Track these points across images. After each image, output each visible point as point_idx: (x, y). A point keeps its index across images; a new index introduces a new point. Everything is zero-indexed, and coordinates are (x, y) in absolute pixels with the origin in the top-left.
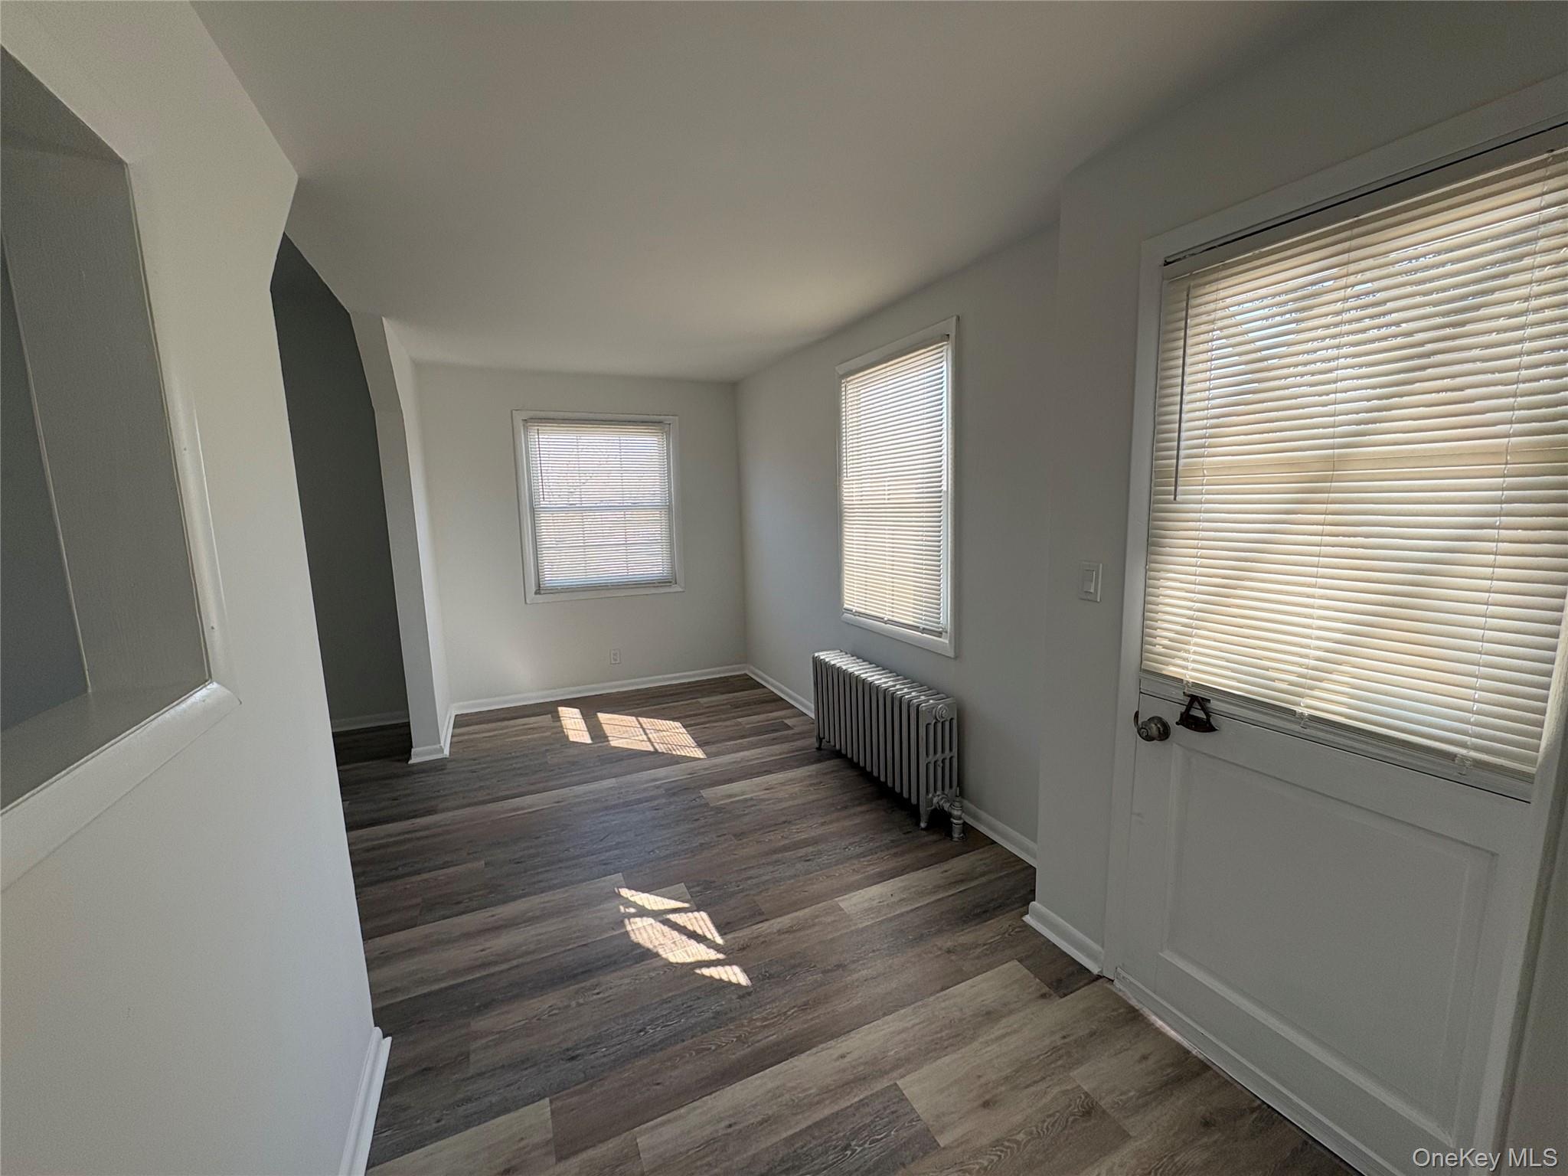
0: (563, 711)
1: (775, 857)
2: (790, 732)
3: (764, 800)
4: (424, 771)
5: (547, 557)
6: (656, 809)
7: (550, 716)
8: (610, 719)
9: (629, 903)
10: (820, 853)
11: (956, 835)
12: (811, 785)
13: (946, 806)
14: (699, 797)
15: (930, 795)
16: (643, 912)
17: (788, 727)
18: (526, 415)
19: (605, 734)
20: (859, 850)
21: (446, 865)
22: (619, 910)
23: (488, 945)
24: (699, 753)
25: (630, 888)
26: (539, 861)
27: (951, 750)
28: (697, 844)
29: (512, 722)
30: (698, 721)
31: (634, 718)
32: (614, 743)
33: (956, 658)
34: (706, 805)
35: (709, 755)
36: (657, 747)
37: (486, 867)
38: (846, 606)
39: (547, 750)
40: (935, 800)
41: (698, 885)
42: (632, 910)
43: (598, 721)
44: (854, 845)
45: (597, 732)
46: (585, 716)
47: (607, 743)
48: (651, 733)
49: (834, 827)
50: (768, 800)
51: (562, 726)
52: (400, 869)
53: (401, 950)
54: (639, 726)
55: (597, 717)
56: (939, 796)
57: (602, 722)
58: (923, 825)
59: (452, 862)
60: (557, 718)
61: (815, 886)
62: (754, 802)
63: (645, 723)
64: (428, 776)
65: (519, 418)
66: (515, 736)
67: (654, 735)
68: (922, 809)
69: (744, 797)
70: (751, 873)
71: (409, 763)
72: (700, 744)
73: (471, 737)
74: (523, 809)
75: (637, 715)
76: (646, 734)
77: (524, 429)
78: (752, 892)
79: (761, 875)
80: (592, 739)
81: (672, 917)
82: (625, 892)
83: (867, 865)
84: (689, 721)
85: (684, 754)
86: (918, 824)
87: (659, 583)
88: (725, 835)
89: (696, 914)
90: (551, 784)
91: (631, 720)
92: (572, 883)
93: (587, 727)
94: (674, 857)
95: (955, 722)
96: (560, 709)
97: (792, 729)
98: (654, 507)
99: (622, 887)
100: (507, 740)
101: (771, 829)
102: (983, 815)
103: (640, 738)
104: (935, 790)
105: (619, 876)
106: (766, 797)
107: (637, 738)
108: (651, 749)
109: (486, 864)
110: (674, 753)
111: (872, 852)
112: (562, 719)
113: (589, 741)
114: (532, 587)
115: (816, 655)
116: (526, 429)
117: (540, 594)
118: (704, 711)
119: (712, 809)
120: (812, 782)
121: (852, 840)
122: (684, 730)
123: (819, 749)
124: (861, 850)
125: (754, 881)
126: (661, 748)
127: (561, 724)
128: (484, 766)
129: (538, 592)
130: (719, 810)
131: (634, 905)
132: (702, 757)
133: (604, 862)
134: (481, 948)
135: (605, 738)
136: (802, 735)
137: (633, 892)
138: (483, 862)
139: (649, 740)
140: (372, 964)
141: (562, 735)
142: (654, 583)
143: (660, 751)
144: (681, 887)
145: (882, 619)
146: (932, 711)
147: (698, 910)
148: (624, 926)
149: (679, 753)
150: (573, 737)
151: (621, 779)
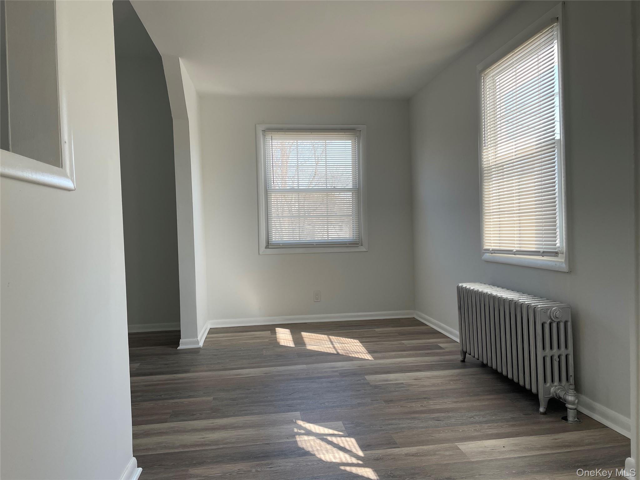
0: (279, 330)
1: (413, 416)
2: (443, 351)
3: (412, 385)
4: (186, 353)
5: (275, 224)
6: (330, 383)
7: (270, 332)
8: (309, 335)
9: (300, 427)
10: (449, 418)
11: (570, 419)
12: (451, 380)
13: (562, 394)
14: (363, 379)
15: (548, 385)
16: (309, 433)
17: (441, 348)
18: (263, 127)
19: (304, 343)
20: (482, 419)
21: (190, 397)
22: (293, 430)
23: (207, 436)
24: (369, 357)
25: (303, 420)
26: (247, 401)
27: (566, 347)
28: (356, 403)
29: (245, 334)
30: (372, 340)
31: (326, 336)
32: (309, 347)
33: (570, 272)
34: (368, 384)
35: (375, 358)
36: (339, 351)
37: (213, 400)
38: (486, 247)
39: (264, 348)
40: (552, 390)
41: (352, 424)
42: (303, 431)
43: (301, 336)
44: (479, 416)
45: (299, 341)
46: (292, 333)
47: (305, 347)
48: (336, 344)
49: (465, 405)
50: (416, 385)
51: (276, 337)
52: (163, 396)
53: (156, 432)
54: (329, 340)
55: (301, 334)
56: (556, 386)
57: (304, 337)
58: (542, 410)
59: (194, 396)
60: (274, 333)
61: (441, 435)
62: (404, 385)
63: (333, 339)
64: (188, 355)
65: (260, 128)
66: (247, 340)
67: (338, 345)
68: (541, 396)
69: (397, 382)
70: (394, 421)
71: (178, 349)
72: (370, 352)
73: (218, 339)
74: (242, 375)
75: (328, 335)
76: (333, 344)
77: (263, 137)
78: (391, 432)
79: (399, 424)
80: (295, 344)
81: (329, 438)
82: (300, 423)
83: (487, 428)
84: (364, 340)
85: (357, 357)
86: (538, 410)
87: (349, 244)
88: (378, 400)
89: (348, 439)
90: (263, 364)
91: (324, 337)
92: (266, 413)
93: (293, 339)
94: (338, 408)
95: (569, 324)
96: (277, 329)
97: (444, 349)
98: (348, 190)
99: (299, 419)
100: (240, 342)
101: (414, 401)
102: (598, 406)
103: (328, 346)
104: (553, 381)
105: (298, 414)
106: (414, 383)
107: (326, 346)
108: (335, 352)
109: (213, 399)
110: (350, 355)
111: (493, 421)
112: (277, 333)
113: (294, 346)
114: (263, 243)
115: (460, 285)
116: (264, 136)
117: (269, 248)
118: (377, 335)
119: (371, 386)
120: (453, 379)
121: (478, 413)
122: (360, 344)
123: (463, 361)
124: (485, 419)
125: (396, 426)
126: (341, 352)
127: (276, 336)
128: (222, 353)
129: (267, 247)
130: (376, 387)
131: (305, 429)
132: (370, 359)
133: (289, 405)
134: (203, 437)
135: (304, 344)
136: (451, 353)
137: (304, 422)
138: (212, 398)
139: (334, 347)
140: (135, 436)
141: (276, 341)
142: (346, 244)
143: (341, 353)
144: (340, 423)
145: (512, 251)
146: (547, 312)
147: (349, 436)
148: (296, 438)
149: (354, 356)
150: (283, 343)
151: (310, 366)
